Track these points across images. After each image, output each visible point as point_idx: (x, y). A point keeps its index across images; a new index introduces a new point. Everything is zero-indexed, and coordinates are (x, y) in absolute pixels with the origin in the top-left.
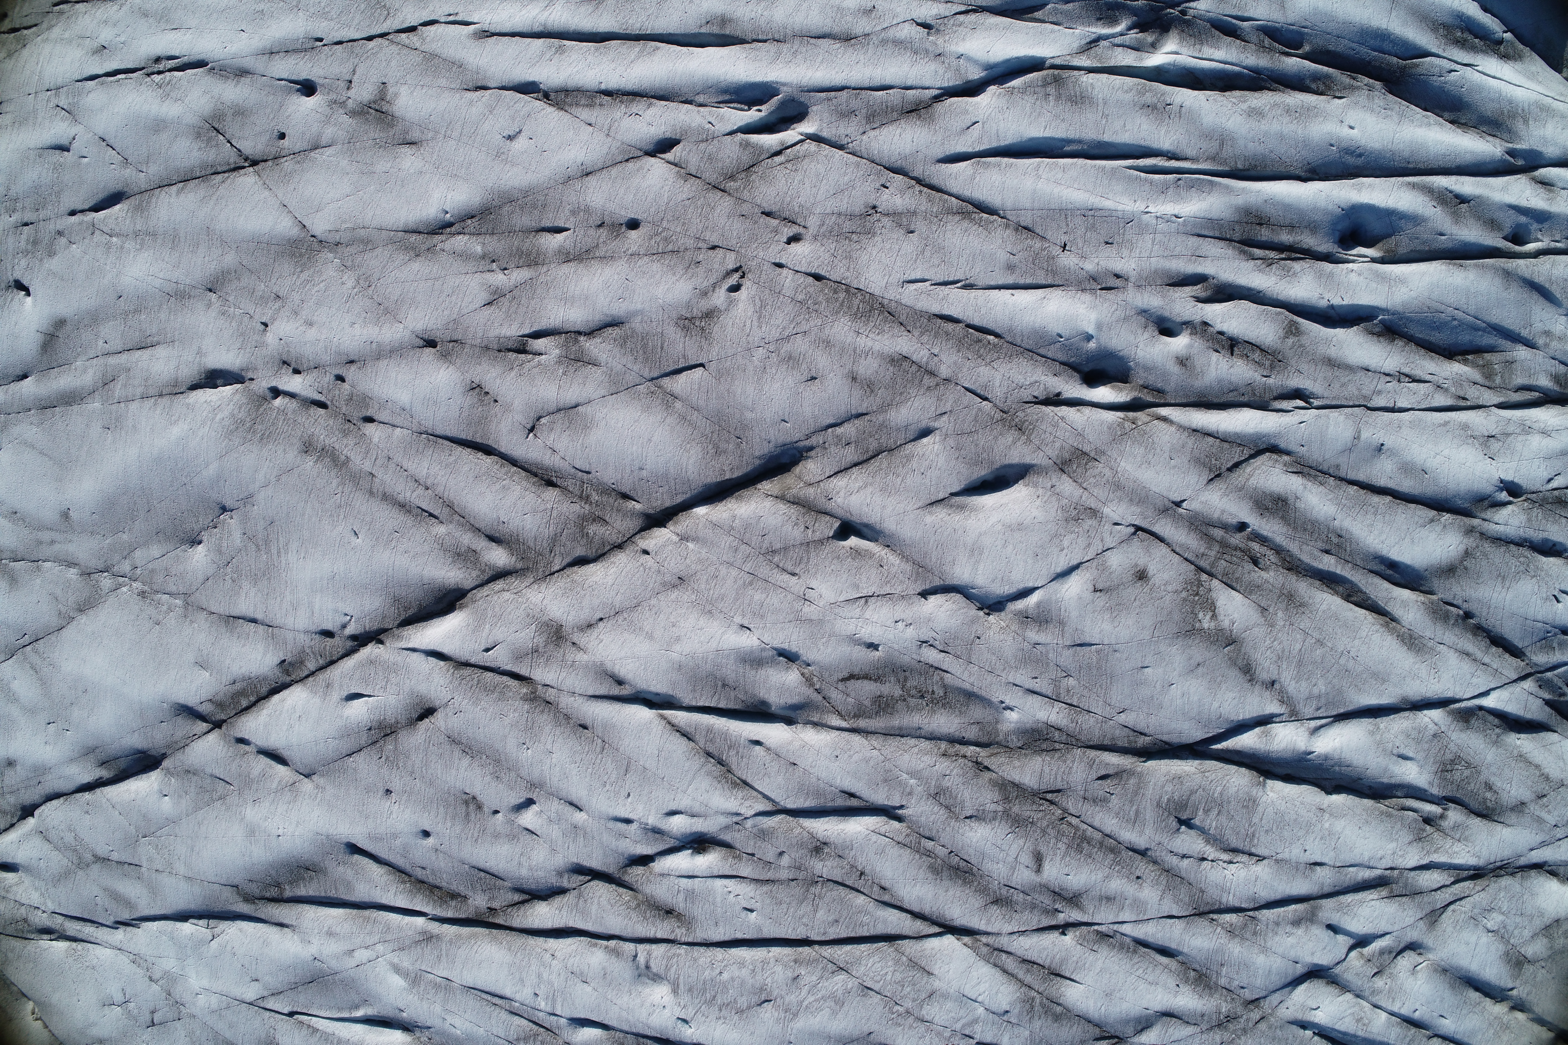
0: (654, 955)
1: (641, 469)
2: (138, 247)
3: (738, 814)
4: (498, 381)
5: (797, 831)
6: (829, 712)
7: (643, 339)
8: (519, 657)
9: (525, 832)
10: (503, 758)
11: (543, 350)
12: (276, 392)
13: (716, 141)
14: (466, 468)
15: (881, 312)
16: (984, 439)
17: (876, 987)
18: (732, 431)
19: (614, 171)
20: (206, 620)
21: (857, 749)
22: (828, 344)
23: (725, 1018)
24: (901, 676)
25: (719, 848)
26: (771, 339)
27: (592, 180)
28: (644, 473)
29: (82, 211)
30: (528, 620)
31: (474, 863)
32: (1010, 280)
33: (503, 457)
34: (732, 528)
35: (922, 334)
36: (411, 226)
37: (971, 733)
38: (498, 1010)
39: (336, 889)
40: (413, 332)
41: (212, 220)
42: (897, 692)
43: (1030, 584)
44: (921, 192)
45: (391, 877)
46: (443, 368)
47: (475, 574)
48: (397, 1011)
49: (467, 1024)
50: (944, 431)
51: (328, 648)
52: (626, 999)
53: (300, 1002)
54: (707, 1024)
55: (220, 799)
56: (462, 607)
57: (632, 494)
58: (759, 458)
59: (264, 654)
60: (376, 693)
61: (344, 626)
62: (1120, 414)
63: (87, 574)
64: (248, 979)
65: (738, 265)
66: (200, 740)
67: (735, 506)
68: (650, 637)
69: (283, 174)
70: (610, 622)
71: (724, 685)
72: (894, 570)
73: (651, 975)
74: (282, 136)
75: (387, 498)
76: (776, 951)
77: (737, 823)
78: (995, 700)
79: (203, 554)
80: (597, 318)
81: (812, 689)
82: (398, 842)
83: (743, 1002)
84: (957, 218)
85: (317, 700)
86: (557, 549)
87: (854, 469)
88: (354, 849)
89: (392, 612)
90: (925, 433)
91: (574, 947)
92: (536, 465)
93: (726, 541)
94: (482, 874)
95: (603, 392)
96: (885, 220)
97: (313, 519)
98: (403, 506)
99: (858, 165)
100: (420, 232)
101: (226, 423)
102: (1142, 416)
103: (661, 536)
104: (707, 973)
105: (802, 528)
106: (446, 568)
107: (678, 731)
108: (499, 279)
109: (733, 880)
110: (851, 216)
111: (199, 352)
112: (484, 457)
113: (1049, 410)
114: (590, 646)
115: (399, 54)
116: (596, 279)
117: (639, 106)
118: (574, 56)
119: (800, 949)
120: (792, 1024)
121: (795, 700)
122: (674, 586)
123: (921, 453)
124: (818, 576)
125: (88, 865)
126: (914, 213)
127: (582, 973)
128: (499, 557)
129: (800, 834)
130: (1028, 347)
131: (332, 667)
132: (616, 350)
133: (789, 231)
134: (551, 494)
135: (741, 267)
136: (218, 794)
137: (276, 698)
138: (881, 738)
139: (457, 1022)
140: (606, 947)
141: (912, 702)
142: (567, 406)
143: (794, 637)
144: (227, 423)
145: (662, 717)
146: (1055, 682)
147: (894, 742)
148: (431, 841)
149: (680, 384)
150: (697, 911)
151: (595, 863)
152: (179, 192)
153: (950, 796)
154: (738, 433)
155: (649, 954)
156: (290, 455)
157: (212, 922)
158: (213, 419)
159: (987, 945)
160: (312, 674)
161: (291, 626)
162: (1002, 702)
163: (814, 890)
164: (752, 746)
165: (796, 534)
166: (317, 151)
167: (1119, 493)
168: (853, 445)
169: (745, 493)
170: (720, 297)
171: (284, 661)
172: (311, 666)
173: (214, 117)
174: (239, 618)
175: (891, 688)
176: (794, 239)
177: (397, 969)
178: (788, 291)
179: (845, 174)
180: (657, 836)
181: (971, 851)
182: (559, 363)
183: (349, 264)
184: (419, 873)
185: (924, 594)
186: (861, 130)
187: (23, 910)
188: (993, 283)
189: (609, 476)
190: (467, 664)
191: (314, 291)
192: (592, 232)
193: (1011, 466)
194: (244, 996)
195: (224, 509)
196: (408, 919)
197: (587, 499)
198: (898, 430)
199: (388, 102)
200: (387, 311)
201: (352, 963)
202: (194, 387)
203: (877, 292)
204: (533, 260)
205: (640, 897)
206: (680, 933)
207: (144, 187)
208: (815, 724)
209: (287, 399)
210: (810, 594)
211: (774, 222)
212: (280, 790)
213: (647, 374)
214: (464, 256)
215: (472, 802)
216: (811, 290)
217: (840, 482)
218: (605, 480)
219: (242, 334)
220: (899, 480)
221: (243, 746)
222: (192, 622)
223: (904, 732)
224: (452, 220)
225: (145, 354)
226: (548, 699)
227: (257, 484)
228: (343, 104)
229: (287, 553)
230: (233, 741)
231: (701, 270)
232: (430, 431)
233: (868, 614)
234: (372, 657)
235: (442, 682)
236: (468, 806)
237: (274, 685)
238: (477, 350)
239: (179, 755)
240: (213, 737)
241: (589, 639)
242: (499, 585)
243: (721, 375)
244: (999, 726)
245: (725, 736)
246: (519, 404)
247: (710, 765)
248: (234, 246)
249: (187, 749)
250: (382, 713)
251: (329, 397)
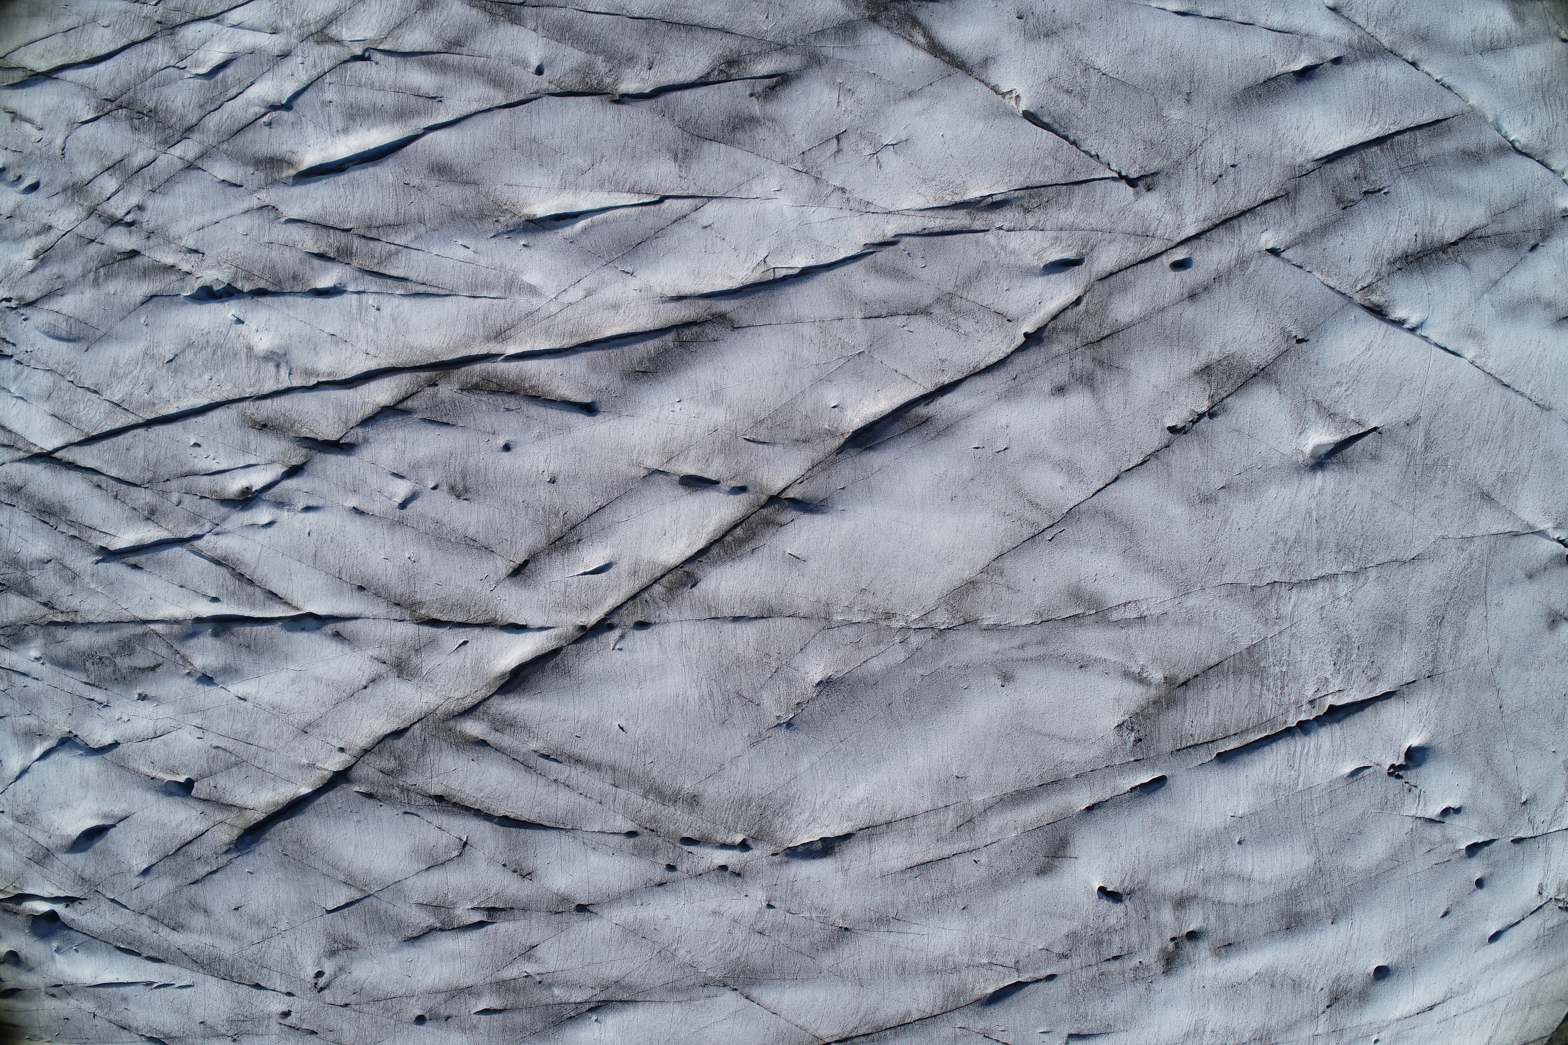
0: (273, 380)
1: (358, 822)
2: (950, 958)
3: (217, 534)
4: (506, 883)
5: (170, 527)
6: (166, 635)
7: (384, 929)
8: (432, 643)
9: (404, 474)
10: (434, 543)
11: (471, 912)
12: (744, 846)
14: (521, 804)
15: (202, 962)
16: (104, 871)
17: (89, 395)
18: (292, 860)
20: (798, 607)
21: (139, 608)
22: (233, 936)
23: (202, 335)
24: (117, 676)
25: (231, 497)
26: (277, 938)
28: (355, 818)
29: (1037, 981)
30: (431, 677)
31: (451, 430)
32: (122, 990)
33: (488, 817)
34: (274, 780)
35: (169, 947)
36: (630, 1007)
37: (61, 633)
38: (420, 279)
39: (610, 360)
40: (601, 917)
41: (858, 994)
42: (118, 660)
43: (42, 763)
45: (547, 388)
46: (563, 889)
47: (492, 710)
48: (531, 243)
49: (450, 255)
50: (133, 876)
51: (640, 611)
52: (293, 329)
53: (652, 217)
54: (217, 325)
55: (762, 422)
56: (503, 675)
57: (363, 799)
58: (266, 840)
59: (717, 588)
60: (576, 579)
61: (622, 637)
62: (25, 893)
63: (969, 622)
64: (715, 226)
65: (321, 994)
66: (793, 478)
67: (277, 798)
68: (317, 679)
70: (356, 686)
71: (249, 647)
72: (142, 761)
73: (276, 357)
75: (597, 766)
76: (172, 410)
77: (217, 525)
78: (48, 665)
79: (811, 673)
80: (427, 944)
81: (182, 652)
82: (536, 431)
83: (189, 355)
85: (645, 555)
86: (420, 743)
87: (190, 838)
88: (589, 409)
89: (570, 661)
90: (146, 872)
91: (349, 367)
92: (454, 814)
93: (276, 768)
94: (445, 420)
95: (408, 882)
96: (223, 1031)
97: (672, 735)
98: (578, 761)
100: (620, 1001)
101: (796, 811)
102: (13, 892)
103: (335, 763)
104: (223, 376)
105: (219, 786)
106: (520, 711)
107: (281, 598)
108: (531, 968)
109: (214, 470)
110: (248, 1033)
111: (845, 872)
112: (507, 815)
113: (70, 894)
114: (369, 663)
116: (437, 975)
119: (154, 416)
120: (147, 344)
121: (193, 642)
122: (309, 725)
123: (145, 857)
124: (196, 749)
125: (938, 300)
126: (204, 1037)
127: (337, 343)
128: (473, 728)
129: (168, 524)
130: (96, 941)
131: (634, 592)
132: (405, 918)
133: (292, 1020)
134: (436, 790)
135: (319, 992)
136: (764, 426)
137: (701, 544)
138: (124, 619)
139: (462, 253)
140: (318, 375)
141: (106, 654)
142: (436, 869)
143: (202, 696)
144: (794, 810)
145: (297, 609)
146: (12, 685)
147: (113, 617)
148: (501, 442)
149: (343, 896)
150: (237, 434)
151: (334, 461)
152: (909, 1013)
153: (65, 578)
154: (286, 859)
155: (277, 380)
156: (711, 791)
157: (770, 276)
158: (813, 811)
159: (19, 449)
160: (656, 581)
161: (685, 624)
162: (43, 664)
163: (148, 475)
164: (217, 596)
165: (222, 781)
168: (195, 858)
169: (272, 809)
170: (328, 967)
171: (692, 587)
172: (658, 589)
174: (756, 618)
175: (124, 663)
176: (286, 1014)
177: (533, 290)
178: (276, 976)
180: (280, 500)
181: (41, 532)
182: (453, 904)
183: (687, 970)
184: (512, 402)
185: (116, 744)
187: (1031, 221)
188: (133, 987)
189: (386, 812)
190: (483, 625)
191: (720, 942)
192: (454, 1012)
193: (82, 851)
194: (720, 204)
195: (789, 724)
196: (527, 348)
197: (402, 789)
198: (165, 873)
200: (635, 932)
201: (585, 283)
202: (848, 837)
203: (209, 977)
204: (501, 986)
205: (292, 434)
206: (250, 408)
207: (957, 1014)
208: (176, 622)
209: (729, 841)
210: (199, 733)
211: (304, 1026)
212: (684, 451)
213: (374, 900)
214: (569, 985)
215: (460, 492)
216: (258, 977)
217: (198, 827)
218: (389, 809)
219: (796, 895)
220: (154, 835)
221: (739, 485)
222: (818, 601)
223: (108, 626)
224: (590, 1015)
225: (919, 858)
226: (398, 608)
227: (746, 758)
229: (701, 697)
230: (750, 488)
231: (350, 988)
232: (564, 832)
233: (151, 724)
234: (585, 614)
235: (506, 604)
236: (465, 486)
237: (703, 559)
238: (534, 907)
239: (818, 456)
240: (776, 484)
241: (371, 669)
242: (468, 703)
243: (310, 906)
244: (43, 641)
245: (240, 603)
246: (482, 866)
247: (248, 574)
248: (825, 972)
249: (809, 465)
250: (566, 561)
251: (678, 850)
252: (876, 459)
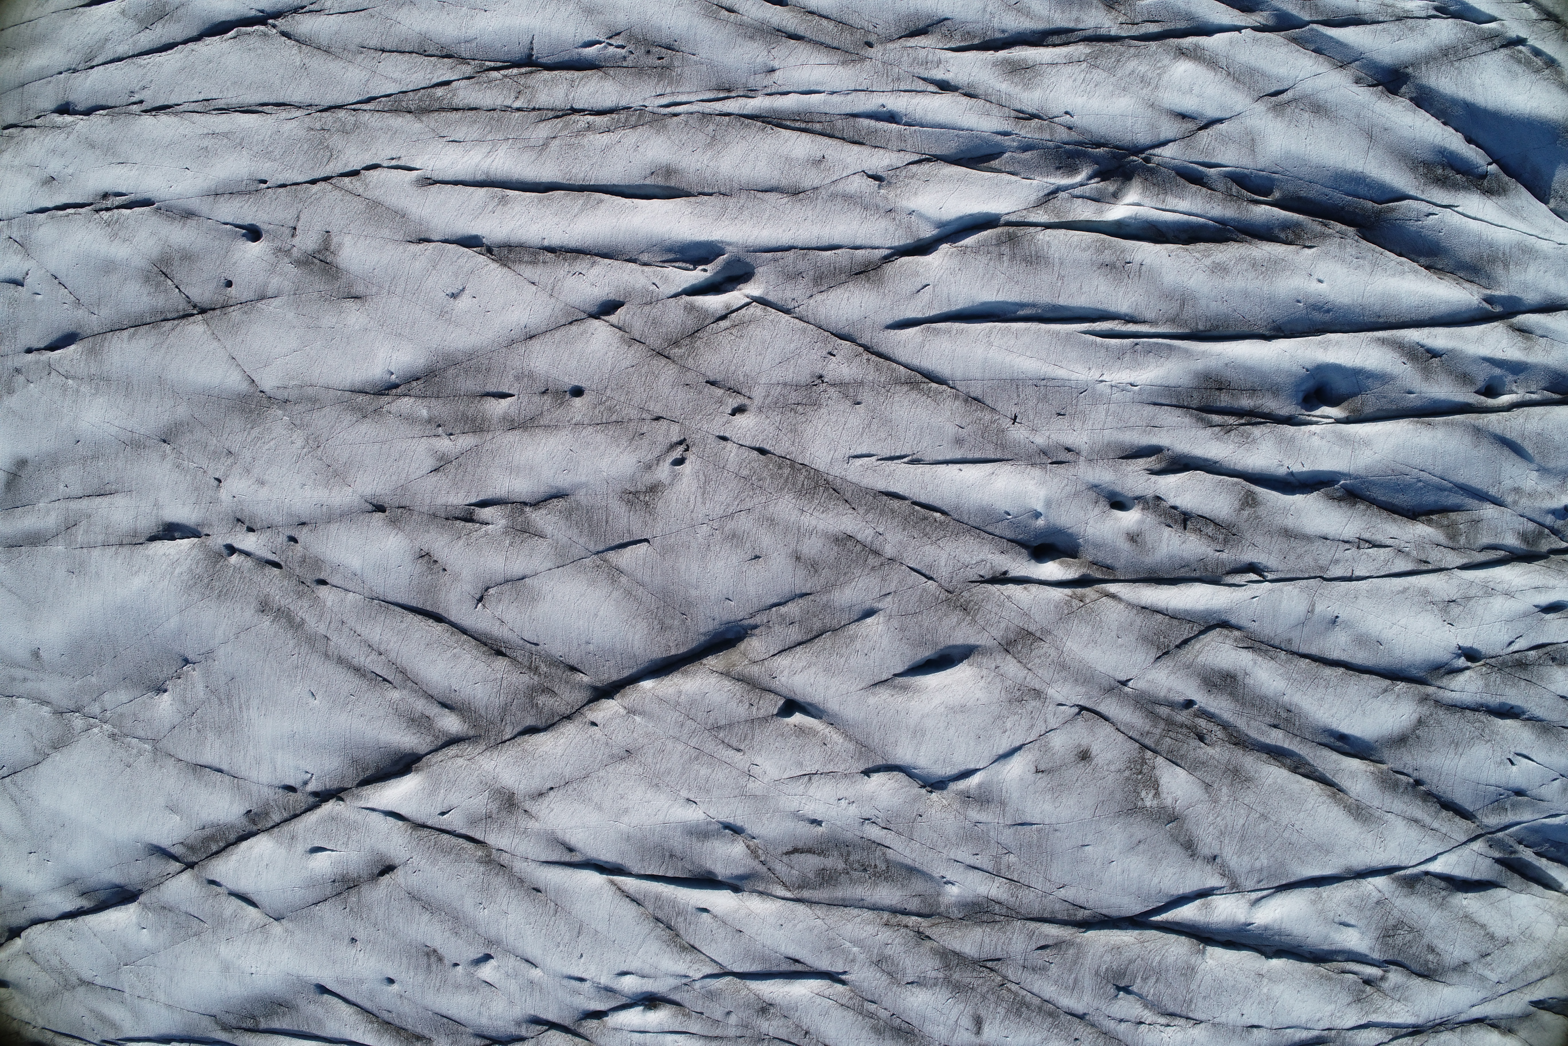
1: (588, 643)
2: (93, 391)
3: (687, 977)
4: (446, 550)
5: (744, 993)
6: (773, 882)
7: (588, 512)
8: (473, 821)
9: (484, 984)
10: (461, 916)
11: (490, 520)
12: (231, 550)
13: (660, 305)
14: (418, 635)
15: (826, 489)
16: (928, 620)
18: (677, 607)
19: (558, 335)
20: (175, 766)
21: (802, 919)
22: (772, 522)
24: (844, 851)
25: (669, 1006)
26: (715, 517)
27: (536, 344)
28: (591, 647)
29: (38, 350)
30: (481, 787)
31: (437, 1010)
32: (958, 455)
33: (454, 625)
34: (678, 704)
35: (867, 512)
36: (358, 386)
37: (914, 905)
39: (308, 1024)
40: (362, 497)
41: (163, 369)
42: (841, 865)
43: (972, 766)
44: (868, 360)
45: (360, 1017)
46: (392, 535)
47: (429, 739)
50: (888, 612)
51: (291, 802)
55: (196, 935)
56: (417, 770)
57: (579, 667)
58: (704, 634)
59: (231, 803)
60: (338, 848)
61: (306, 783)
62: (1068, 591)
63: (59, 713)
65: (682, 438)
66: (174, 879)
67: (681, 681)
68: (599, 807)
69: (231, 324)
70: (561, 792)
71: (671, 856)
72: (837, 748)
74: (229, 284)
75: (341, 661)
77: (686, 984)
78: (936, 875)
79: (169, 703)
80: (542, 489)
81: (757, 862)
82: (365, 987)
84: (905, 388)
85: (282, 851)
86: (508, 718)
87: (798, 649)
88: (322, 990)
89: (350, 772)
90: (870, 613)
92: (486, 635)
93: (672, 717)
94: (445, 1020)
95: (550, 565)
96: (832, 391)
97: (272, 679)
98: (358, 671)
99: (804, 331)
100: (366, 393)
101: (185, 577)
102: (1087, 593)
103: (610, 707)
105: (747, 705)
106: (401, 733)
107: (628, 897)
108: (445, 444)
109: (683, 1035)
110: (797, 387)
111: (156, 504)
112: (435, 624)
113: (995, 588)
114: (541, 814)
115: (342, 200)
116: (540, 449)
117: (582, 264)
118: (517, 208)
121: (741, 871)
122: (622, 759)
123: (865, 634)
124: (763, 753)
125: (74, 988)
126: (862, 383)
128: (451, 724)
129: (746, 995)
130: (974, 524)
131: (296, 820)
132: (562, 523)
133: (734, 402)
134: (501, 664)
135: (685, 440)
136: (194, 930)
137: (244, 845)
138: (825, 908)
141: (855, 875)
142: (514, 578)
143: (739, 812)
144: (186, 578)
145: (613, 883)
146: (997, 859)
147: (837, 912)
148: (395, 987)
149: (626, 558)
151: (551, 1016)
152: (131, 337)
153: (893, 964)
154: (683, 609)
156: (248, 614)
158: (172, 573)
160: (278, 825)
161: (255, 779)
162: (943, 877)
164: (699, 913)
165: (741, 711)
166: (263, 302)
167: (1063, 674)
168: (797, 625)
169: (690, 668)
170: (664, 471)
171: (250, 811)
172: (276, 817)
173: (162, 260)
174: (205, 767)
175: (833, 862)
176: (739, 410)
178: (732, 466)
179: (792, 341)
180: (610, 994)
181: (913, 1015)
182: (506, 533)
183: (298, 422)
184: (386, 1016)
185: (867, 773)
186: (808, 294)
187: (16, 1024)
188: (940, 458)
189: (557, 649)
190: (424, 826)
191: (264, 449)
192: (536, 399)
193: (955, 646)
195: (186, 661)
197: (536, 670)
198: (842, 610)
199: (332, 252)
200: (336, 474)
202: (153, 539)
203: (822, 468)
204: (478, 426)
207: (96, 330)
208: (761, 893)
209: (242, 557)
210: (755, 770)
211: (719, 392)
212: (252, 931)
213: (592, 547)
214: (410, 419)
215: (432, 955)
216: (756, 465)
217: (784, 661)
218: (553, 652)
219: (196, 489)
220: (843, 660)
221: (215, 887)
222: (161, 767)
223: (847, 903)
224: (397, 381)
225: (104, 502)
226: (502, 863)
227: (217, 641)
228: (288, 253)
229: (248, 709)
230: (205, 882)
231: (645, 442)
232: (381, 597)
233: (812, 791)
234: (334, 814)
235: (400, 842)
236: (429, 958)
237: (242, 833)
238: (425, 517)
239: (154, 892)
240: (186, 877)
241: (540, 808)
242: (453, 750)
243: (666, 551)
244: (940, 899)
245: (673, 903)
246: (466, 574)
247: (660, 930)
248: (186, 398)
249: (162, 887)
250: (345, 867)
251: (283, 557)
252: (113, 876)
